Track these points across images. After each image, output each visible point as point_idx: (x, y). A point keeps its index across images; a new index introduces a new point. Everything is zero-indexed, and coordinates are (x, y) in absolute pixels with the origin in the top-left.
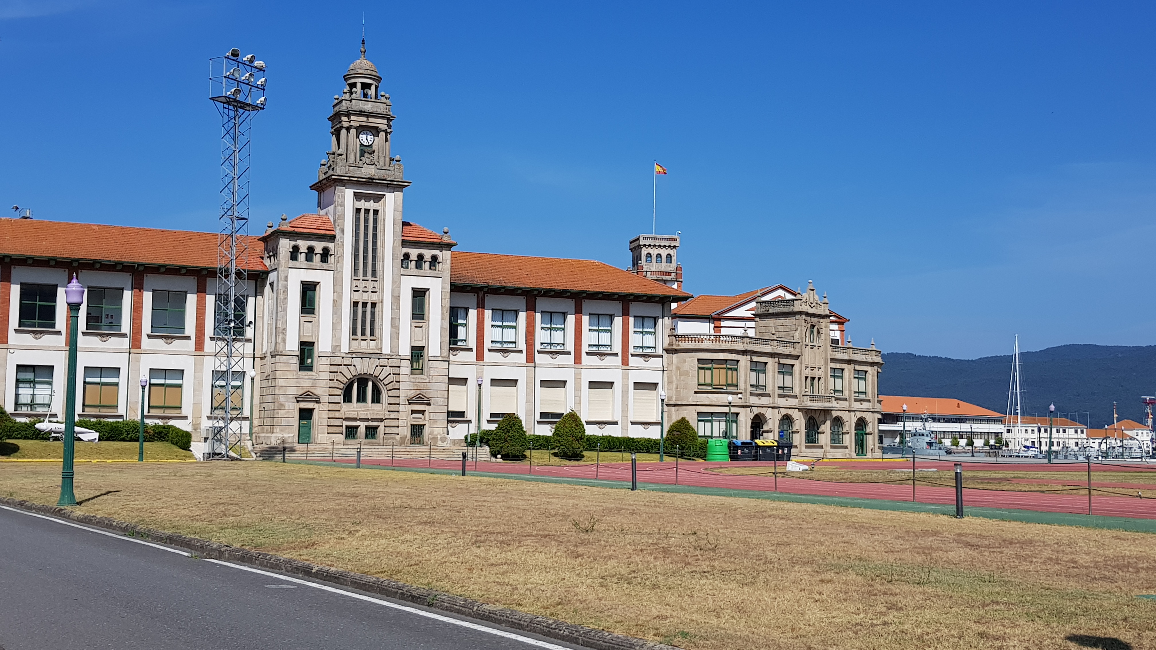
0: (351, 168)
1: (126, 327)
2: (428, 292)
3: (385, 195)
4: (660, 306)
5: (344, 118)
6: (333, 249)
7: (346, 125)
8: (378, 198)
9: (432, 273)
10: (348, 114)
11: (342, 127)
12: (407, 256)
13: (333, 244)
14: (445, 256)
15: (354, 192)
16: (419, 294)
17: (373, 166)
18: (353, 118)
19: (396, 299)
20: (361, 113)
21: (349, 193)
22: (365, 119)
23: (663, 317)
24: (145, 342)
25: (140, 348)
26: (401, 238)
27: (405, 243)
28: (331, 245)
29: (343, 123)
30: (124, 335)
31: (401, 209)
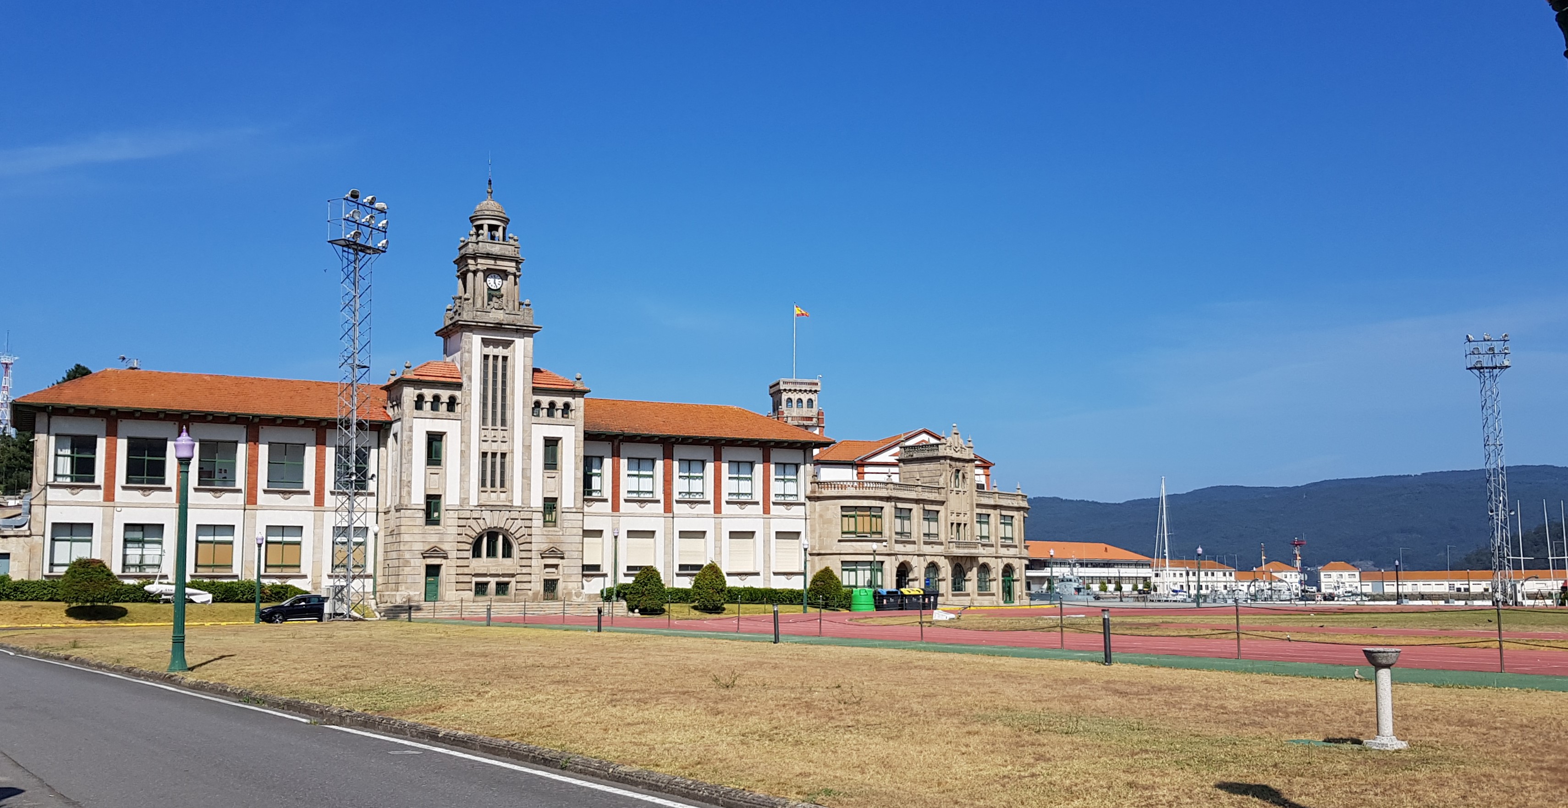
0: (479, 313)
1: (240, 482)
2: (560, 442)
3: (514, 341)
4: (801, 452)
5: (470, 261)
6: (460, 397)
7: (472, 268)
8: (507, 345)
9: (565, 421)
10: (475, 257)
11: (468, 271)
12: (537, 404)
13: (460, 392)
14: (577, 403)
15: (482, 338)
16: (551, 443)
17: (502, 311)
18: (480, 261)
19: (529, 447)
20: (488, 256)
21: (476, 339)
22: (492, 262)
24: (261, 498)
25: (256, 504)
26: (532, 385)
27: (536, 391)
28: (457, 393)
29: (470, 266)
30: (239, 491)
31: (531, 355)
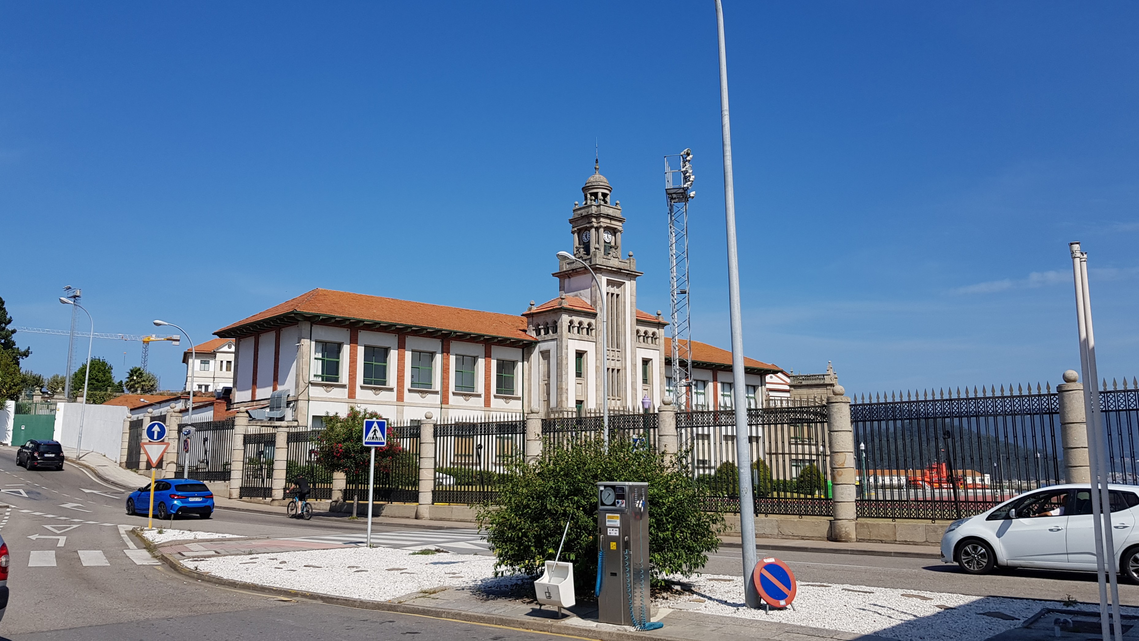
0: (604, 259)
1: (437, 385)
2: (651, 362)
3: (625, 283)
4: (759, 377)
5: (594, 220)
6: (594, 324)
7: (595, 225)
8: (620, 285)
9: (653, 346)
10: (598, 216)
11: (592, 227)
12: (638, 331)
13: (594, 320)
14: (661, 332)
15: (607, 279)
16: (646, 362)
17: (617, 259)
18: (602, 220)
19: (634, 365)
20: (608, 217)
21: (603, 279)
22: (608, 221)
23: (761, 386)
24: (452, 398)
25: (448, 404)
26: (636, 318)
27: (639, 322)
28: (593, 321)
29: (593, 223)
30: (436, 393)
31: (635, 294)
